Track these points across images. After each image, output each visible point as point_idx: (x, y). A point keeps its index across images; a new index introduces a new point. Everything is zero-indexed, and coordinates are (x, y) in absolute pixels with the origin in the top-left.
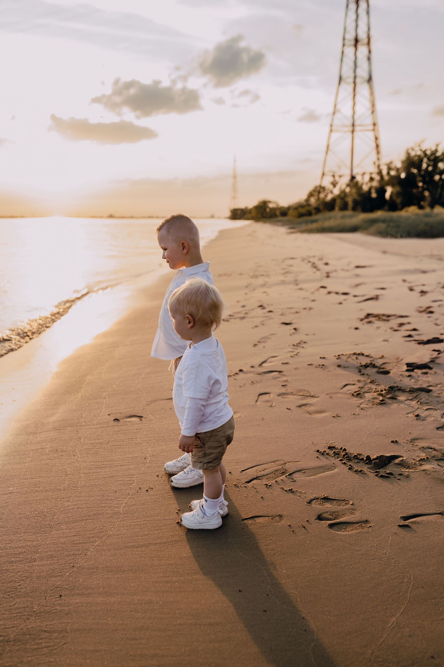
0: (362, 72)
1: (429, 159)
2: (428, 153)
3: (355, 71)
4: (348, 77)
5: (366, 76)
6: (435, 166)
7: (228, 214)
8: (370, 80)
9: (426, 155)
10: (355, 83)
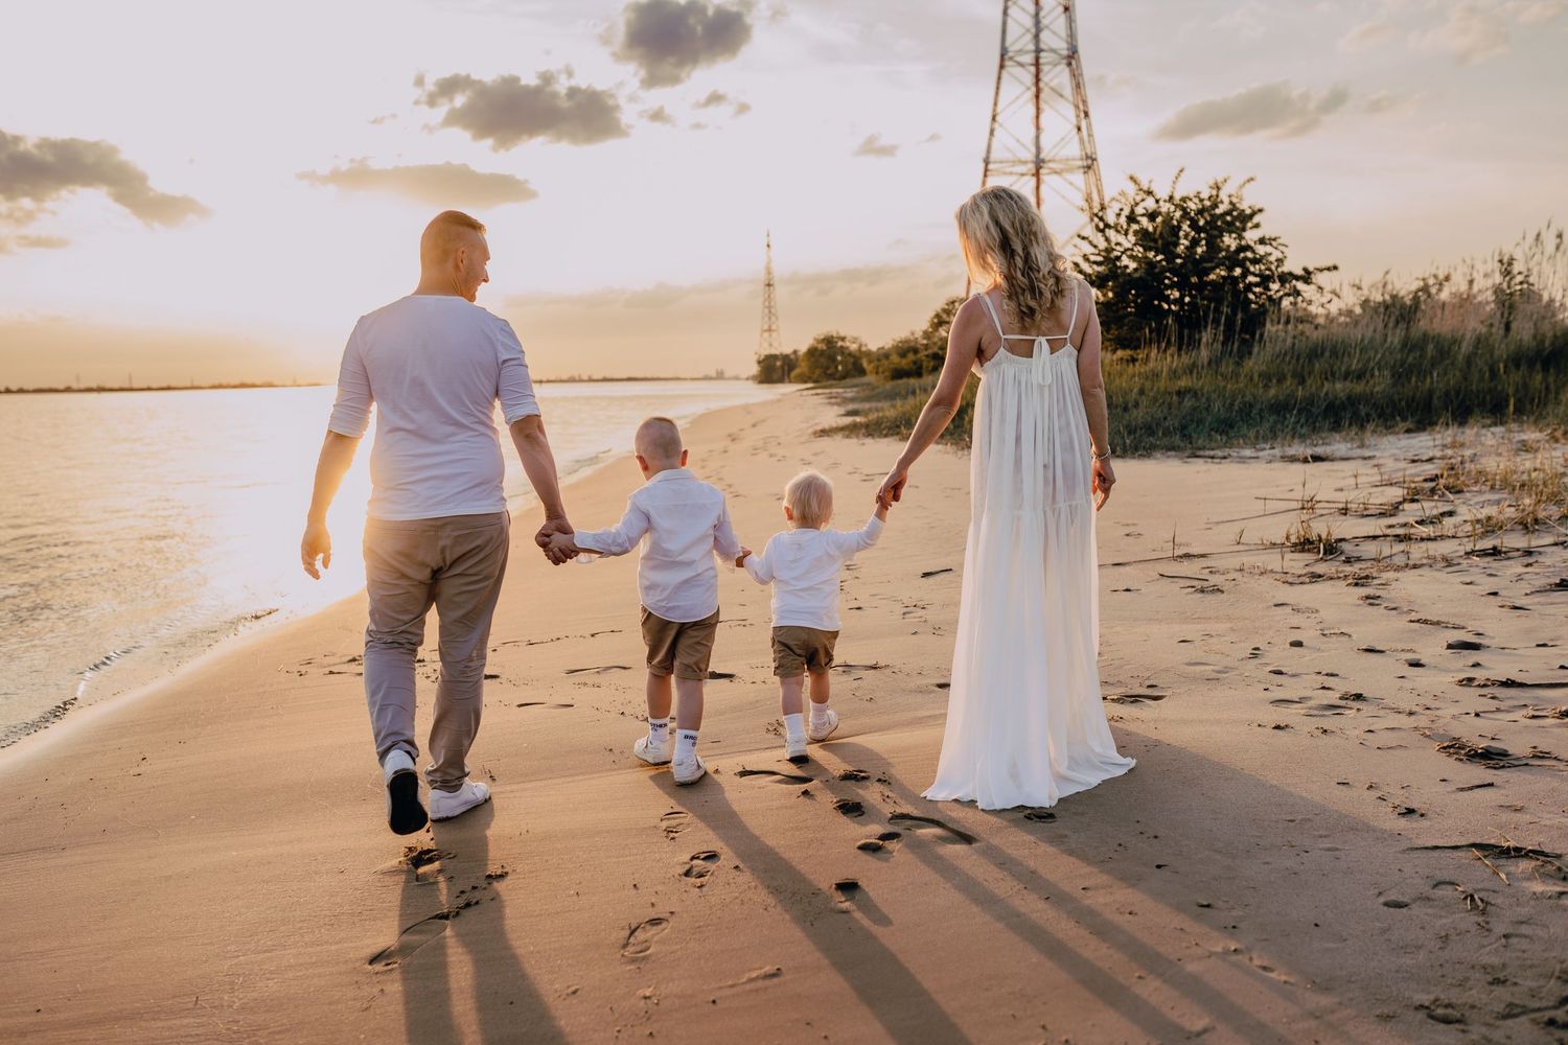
0: (1054, 39)
1: (1194, 225)
2: (1192, 206)
3: (1037, 37)
4: (1020, 52)
5: (1062, 46)
6: (1213, 246)
7: (755, 369)
8: (1072, 57)
9: (1185, 213)
10: (1037, 64)
